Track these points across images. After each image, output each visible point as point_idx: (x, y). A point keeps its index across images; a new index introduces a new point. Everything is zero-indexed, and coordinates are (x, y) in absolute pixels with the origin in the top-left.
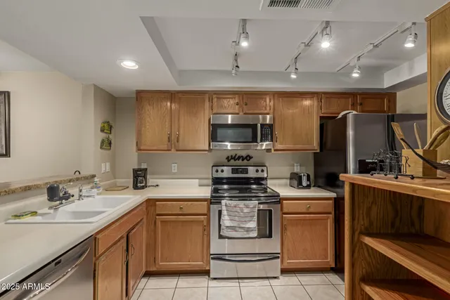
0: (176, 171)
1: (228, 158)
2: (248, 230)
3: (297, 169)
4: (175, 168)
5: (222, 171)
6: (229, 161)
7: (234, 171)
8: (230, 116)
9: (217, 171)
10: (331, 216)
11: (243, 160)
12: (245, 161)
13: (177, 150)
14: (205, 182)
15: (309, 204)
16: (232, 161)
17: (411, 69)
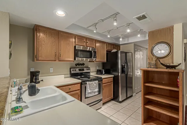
0: (52, 72)
1: (76, 64)
2: (95, 92)
3: (98, 68)
4: (52, 70)
5: (75, 70)
6: (76, 66)
7: (80, 70)
8: (82, 46)
9: (73, 70)
10: (113, 82)
11: (81, 65)
12: (82, 66)
13: (59, 61)
14: (67, 76)
15: (108, 80)
16: (78, 66)
17: (128, 40)
